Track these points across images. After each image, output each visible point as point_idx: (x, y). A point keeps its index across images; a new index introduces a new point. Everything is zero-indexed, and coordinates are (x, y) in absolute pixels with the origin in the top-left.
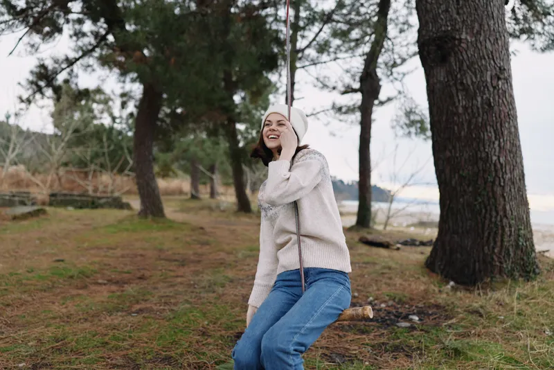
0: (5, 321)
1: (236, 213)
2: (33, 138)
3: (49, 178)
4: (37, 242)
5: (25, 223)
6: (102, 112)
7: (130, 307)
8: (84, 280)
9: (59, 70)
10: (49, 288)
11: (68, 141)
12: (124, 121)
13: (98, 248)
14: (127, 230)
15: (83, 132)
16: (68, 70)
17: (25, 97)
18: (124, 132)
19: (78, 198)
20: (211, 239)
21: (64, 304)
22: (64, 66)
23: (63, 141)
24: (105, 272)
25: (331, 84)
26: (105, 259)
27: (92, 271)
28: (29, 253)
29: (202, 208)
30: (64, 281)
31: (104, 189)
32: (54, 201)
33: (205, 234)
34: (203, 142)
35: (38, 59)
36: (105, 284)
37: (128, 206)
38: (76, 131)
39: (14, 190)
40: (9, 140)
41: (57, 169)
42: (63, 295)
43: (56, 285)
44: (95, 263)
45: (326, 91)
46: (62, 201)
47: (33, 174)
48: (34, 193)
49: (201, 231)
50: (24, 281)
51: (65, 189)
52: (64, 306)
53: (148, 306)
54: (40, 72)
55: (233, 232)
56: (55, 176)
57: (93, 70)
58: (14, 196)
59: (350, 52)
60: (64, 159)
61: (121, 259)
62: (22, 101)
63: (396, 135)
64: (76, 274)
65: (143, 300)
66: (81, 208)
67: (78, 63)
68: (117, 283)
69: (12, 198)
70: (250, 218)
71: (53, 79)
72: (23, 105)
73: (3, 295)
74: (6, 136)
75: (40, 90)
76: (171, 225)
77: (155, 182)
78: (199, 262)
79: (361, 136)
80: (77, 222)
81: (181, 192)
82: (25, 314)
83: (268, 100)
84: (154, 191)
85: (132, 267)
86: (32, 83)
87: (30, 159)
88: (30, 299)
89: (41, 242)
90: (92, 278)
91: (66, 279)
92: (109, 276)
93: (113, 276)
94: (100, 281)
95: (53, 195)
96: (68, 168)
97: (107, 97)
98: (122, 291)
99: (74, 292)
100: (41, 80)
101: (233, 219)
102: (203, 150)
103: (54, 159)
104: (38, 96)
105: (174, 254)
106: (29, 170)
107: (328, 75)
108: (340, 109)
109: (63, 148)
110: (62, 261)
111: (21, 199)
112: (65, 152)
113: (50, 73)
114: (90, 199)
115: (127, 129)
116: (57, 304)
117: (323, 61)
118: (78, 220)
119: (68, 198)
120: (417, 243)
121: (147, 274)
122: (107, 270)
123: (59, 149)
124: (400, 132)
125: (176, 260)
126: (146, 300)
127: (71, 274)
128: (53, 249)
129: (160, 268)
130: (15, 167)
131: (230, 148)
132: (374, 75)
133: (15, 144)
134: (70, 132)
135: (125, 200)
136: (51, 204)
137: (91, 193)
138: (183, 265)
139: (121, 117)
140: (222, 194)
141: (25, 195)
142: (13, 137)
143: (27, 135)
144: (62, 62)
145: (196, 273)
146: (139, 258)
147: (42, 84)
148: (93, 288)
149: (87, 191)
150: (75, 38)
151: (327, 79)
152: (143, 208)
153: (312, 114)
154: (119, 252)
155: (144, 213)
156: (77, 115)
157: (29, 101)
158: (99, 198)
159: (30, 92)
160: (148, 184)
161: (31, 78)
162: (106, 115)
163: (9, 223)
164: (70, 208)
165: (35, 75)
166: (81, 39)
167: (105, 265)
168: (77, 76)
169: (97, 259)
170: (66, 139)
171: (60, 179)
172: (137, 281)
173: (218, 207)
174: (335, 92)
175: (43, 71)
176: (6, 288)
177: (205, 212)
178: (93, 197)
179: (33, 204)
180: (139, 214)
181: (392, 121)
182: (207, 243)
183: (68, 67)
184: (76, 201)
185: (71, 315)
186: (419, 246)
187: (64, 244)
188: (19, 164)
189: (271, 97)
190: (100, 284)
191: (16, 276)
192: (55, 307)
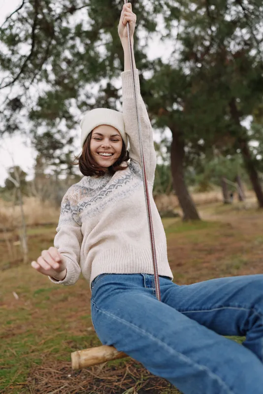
1: (258, 210)
14: (174, 232)
29: (232, 210)
33: (231, 228)
34: (224, 162)
37: (176, 216)
49: (228, 226)
55: (255, 224)
78: (223, 250)
81: (216, 200)
101: (256, 215)
105: (205, 245)
125: (205, 250)
138: (210, 254)
140: (249, 197)
145: (219, 259)
146: (179, 251)
152: (185, 215)
173: (244, 208)
177: (235, 212)
180: (183, 219)
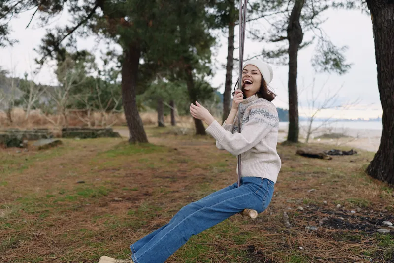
0: (52, 241)
1: (195, 136)
2: (45, 89)
3: (59, 117)
4: (61, 167)
5: (48, 152)
6: (90, 68)
7: (148, 222)
8: (104, 199)
9: (62, 37)
10: (79, 207)
11: (69, 91)
12: (107, 74)
13: (107, 170)
14: (123, 154)
15: (79, 83)
16: (69, 37)
17: (39, 59)
18: (108, 81)
19: (82, 131)
20: (186, 158)
21: (95, 222)
22: (66, 34)
23: (66, 90)
24: (119, 190)
25: (260, 36)
26: (114, 179)
27: (108, 190)
28: (56, 176)
29: (169, 133)
30: (89, 200)
31: (99, 124)
32: (65, 134)
33: (179, 153)
34: (166, 84)
35: (47, 29)
36: (120, 201)
38: (74, 82)
39: (36, 127)
40: (28, 92)
41: (64, 110)
42: (92, 213)
43: (84, 205)
44: (108, 183)
45: (257, 41)
46: (71, 133)
47: (47, 115)
48: (51, 129)
49: (176, 151)
50: (59, 203)
51: (70, 124)
52: (95, 224)
53: (162, 221)
54: (49, 40)
55: (198, 150)
56: (63, 116)
57: (87, 36)
58: (36, 132)
59: (274, 10)
60: (68, 103)
61: (126, 178)
62: (38, 63)
63: (316, 71)
64: (97, 194)
65: (156, 215)
66: (85, 138)
67: (76, 31)
68: (129, 199)
69: (36, 134)
70: (206, 139)
71: (58, 44)
72: (39, 66)
73: (46, 217)
74: (26, 88)
75: (49, 53)
76: (153, 148)
77: (139, 117)
78: (185, 177)
79: (289, 73)
80: (85, 149)
81: (150, 122)
82: (67, 234)
83: (210, 51)
84: (139, 123)
85: (136, 185)
86: (44, 48)
87: (44, 104)
88: (67, 218)
89: (63, 167)
90: (109, 196)
91: (90, 198)
92: (122, 193)
93: (125, 194)
94: (116, 199)
95: (64, 130)
96: (71, 110)
97: (93, 57)
98: (137, 207)
99: (99, 210)
100: (50, 46)
101: (194, 140)
102: (166, 91)
103: (61, 104)
104: (48, 58)
105: (164, 172)
106: (44, 112)
107: (258, 28)
108: (268, 54)
109: (66, 96)
110: (83, 182)
111: (43, 134)
112: (68, 98)
113: (56, 40)
114: (91, 131)
115: (110, 79)
116: (89, 222)
117: (253, 18)
118: (85, 147)
119: (75, 131)
120: (341, 153)
121: (150, 190)
122: (119, 188)
123: (64, 95)
124: (319, 68)
125: (167, 177)
126: (159, 216)
127: (93, 194)
128: (74, 172)
129: (158, 185)
130: (34, 111)
131: (189, 88)
132: (298, 25)
133: (33, 95)
134: (70, 83)
135: (115, 131)
136: (63, 136)
137: (89, 126)
138: (175, 182)
139: (105, 71)
140: (179, 122)
141: (44, 131)
142: (31, 90)
143: (41, 88)
144: (64, 31)
145: (187, 188)
146: (140, 177)
147: (51, 48)
148: (113, 205)
149: (87, 125)
150: (72, 12)
151: (257, 32)
152: (131, 136)
153: (248, 59)
154: (122, 172)
155: (133, 140)
156: (74, 71)
157: (42, 62)
158: (97, 130)
159: (43, 55)
160: (134, 119)
161: (43, 45)
162: (93, 70)
163: (37, 152)
164: (78, 139)
165: (46, 43)
166: (77, 13)
167: (116, 184)
168: (76, 41)
169: (109, 179)
170: (68, 89)
171: (66, 117)
172: (144, 197)
173: (180, 132)
174: (264, 41)
175: (51, 39)
176: (47, 209)
177: (172, 136)
178: (92, 130)
179: (51, 137)
180: (130, 140)
181: (311, 60)
182: (184, 162)
183: (69, 34)
184: (82, 133)
185: (103, 232)
186: (342, 155)
187: (80, 167)
188: (37, 109)
189: (212, 49)
190: (117, 201)
191: (52, 198)
192: (89, 225)
